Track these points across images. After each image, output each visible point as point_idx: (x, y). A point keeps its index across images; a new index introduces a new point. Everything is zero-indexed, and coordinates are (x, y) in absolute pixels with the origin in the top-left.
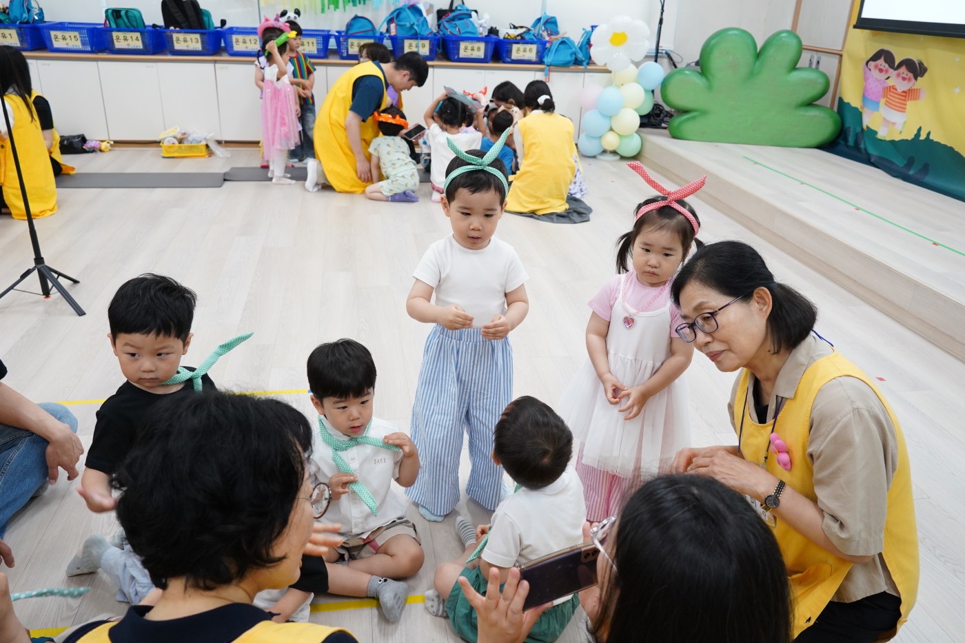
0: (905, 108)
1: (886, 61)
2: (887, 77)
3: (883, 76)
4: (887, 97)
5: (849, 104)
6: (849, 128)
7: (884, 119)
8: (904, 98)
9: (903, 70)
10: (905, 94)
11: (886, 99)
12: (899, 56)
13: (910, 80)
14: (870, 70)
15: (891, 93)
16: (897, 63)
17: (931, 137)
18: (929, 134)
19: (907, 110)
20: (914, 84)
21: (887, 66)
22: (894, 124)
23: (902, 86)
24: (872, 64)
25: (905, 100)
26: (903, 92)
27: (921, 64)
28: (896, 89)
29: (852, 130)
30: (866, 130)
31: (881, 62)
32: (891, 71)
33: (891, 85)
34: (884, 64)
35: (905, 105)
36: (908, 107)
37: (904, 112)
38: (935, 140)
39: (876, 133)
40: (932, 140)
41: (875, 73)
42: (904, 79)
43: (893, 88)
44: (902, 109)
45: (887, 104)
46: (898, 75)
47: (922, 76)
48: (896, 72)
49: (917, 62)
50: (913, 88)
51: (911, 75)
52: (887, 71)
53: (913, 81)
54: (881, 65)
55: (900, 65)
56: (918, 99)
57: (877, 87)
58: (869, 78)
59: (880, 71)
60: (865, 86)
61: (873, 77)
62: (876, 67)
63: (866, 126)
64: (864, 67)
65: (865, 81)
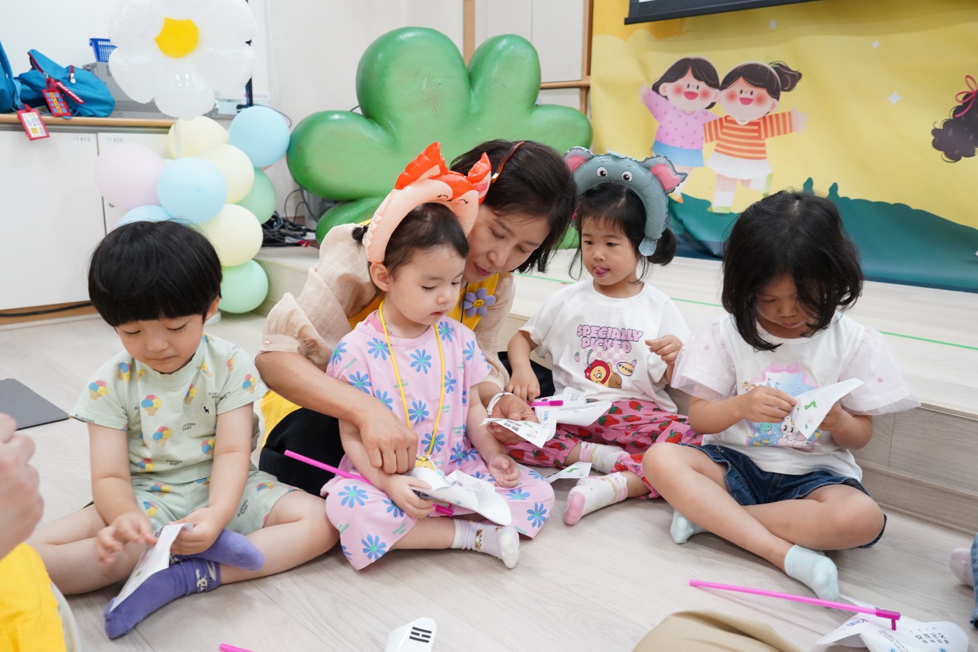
0: (764, 152)
1: (697, 77)
2: (708, 104)
3: (699, 104)
4: (717, 138)
7: (720, 177)
8: (756, 135)
9: (740, 85)
10: (756, 128)
11: (715, 142)
12: (725, 64)
13: (760, 100)
14: (666, 97)
15: (724, 130)
16: (721, 78)
17: (841, 193)
18: (834, 188)
19: (768, 155)
20: (773, 106)
21: (703, 85)
22: (746, 182)
23: (745, 115)
24: (667, 88)
25: (759, 138)
26: (751, 124)
27: (781, 69)
28: (734, 122)
30: (681, 202)
31: (689, 81)
32: (714, 91)
33: (723, 116)
34: (694, 82)
35: (763, 145)
36: (767, 148)
37: (765, 158)
38: (852, 197)
39: (708, 204)
40: (846, 199)
41: (680, 102)
42: (746, 101)
43: (728, 121)
44: (758, 153)
45: (721, 149)
46: (732, 97)
47: (789, 90)
48: (725, 92)
49: (770, 67)
50: (773, 113)
51: (764, 92)
52: (705, 94)
53: (770, 100)
54: (688, 86)
55: (731, 78)
56: (791, 131)
57: (687, 124)
58: (665, 113)
59: (691, 96)
60: (661, 127)
61: (675, 108)
62: (678, 90)
63: (680, 196)
64: (649, 95)
65: (656, 117)
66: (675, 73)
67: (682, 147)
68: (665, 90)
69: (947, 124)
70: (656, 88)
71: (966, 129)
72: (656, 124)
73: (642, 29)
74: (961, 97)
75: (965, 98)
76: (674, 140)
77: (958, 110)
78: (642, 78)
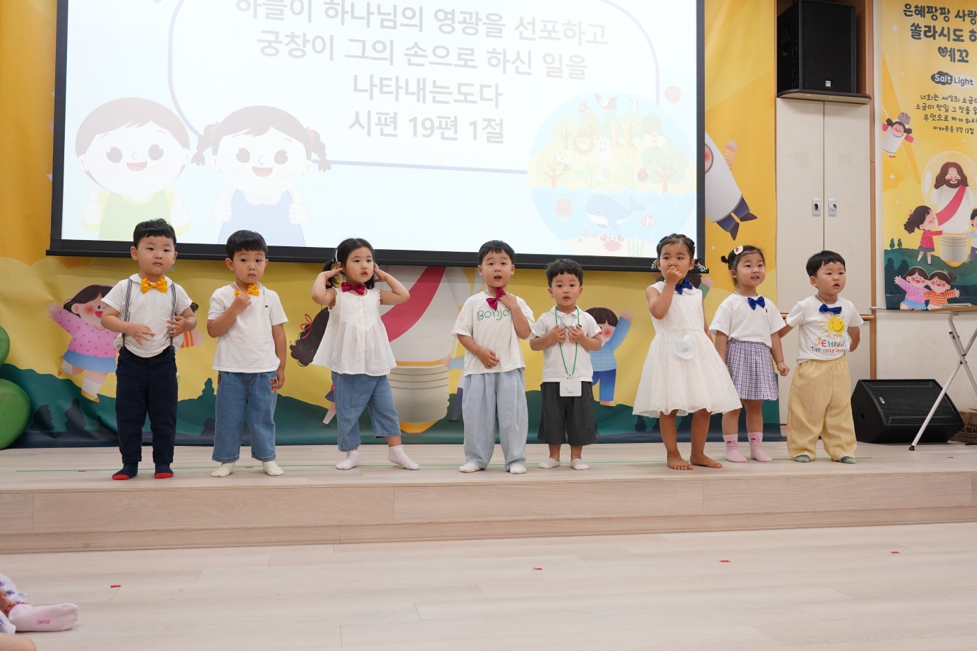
5: (31, 372)
6: (47, 406)
14: (78, 315)
24: (79, 308)
29: (52, 409)
31: (98, 303)
41: (91, 320)
54: (99, 307)
56: (192, 345)
57: (99, 338)
58: (78, 328)
60: (75, 339)
61: (87, 324)
62: (90, 310)
63: (97, 397)
64: (60, 312)
65: (68, 331)
66: (85, 296)
67: (96, 356)
68: (77, 309)
69: (298, 342)
70: (68, 307)
71: (309, 346)
72: (69, 337)
74: (303, 327)
75: (306, 327)
76: (88, 350)
77: (302, 334)
78: (51, 298)
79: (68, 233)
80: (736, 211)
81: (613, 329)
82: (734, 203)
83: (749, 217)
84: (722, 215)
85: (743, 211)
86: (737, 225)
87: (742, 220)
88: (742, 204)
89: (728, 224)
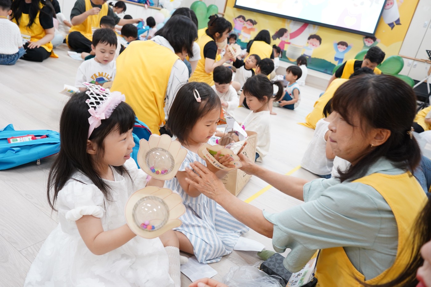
3: (242, 23)
7: (243, 36)
9: (249, 22)
10: (250, 29)
12: (247, 18)
13: (251, 25)
14: (237, 21)
15: (245, 29)
16: (246, 20)
21: (243, 20)
22: (247, 38)
23: (248, 27)
24: (238, 19)
25: (250, 31)
27: (255, 21)
31: (241, 19)
32: (245, 22)
33: (245, 26)
36: (251, 33)
41: (239, 22)
42: (249, 25)
44: (249, 33)
45: (244, 32)
46: (247, 23)
47: (255, 25)
49: (253, 20)
50: (253, 28)
52: (243, 22)
53: (252, 26)
55: (248, 20)
57: (240, 26)
58: (237, 23)
59: (241, 21)
62: (239, 20)
66: (239, 17)
69: (274, 35)
70: (236, 19)
71: (276, 36)
73: (235, 9)
76: (237, 28)
77: (275, 33)
79: (237, 4)
80: (396, 22)
81: (346, 48)
82: (396, 19)
83: (399, 24)
84: (390, 22)
85: (398, 22)
86: (394, 26)
87: (397, 24)
88: (398, 20)
89: (391, 25)
